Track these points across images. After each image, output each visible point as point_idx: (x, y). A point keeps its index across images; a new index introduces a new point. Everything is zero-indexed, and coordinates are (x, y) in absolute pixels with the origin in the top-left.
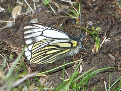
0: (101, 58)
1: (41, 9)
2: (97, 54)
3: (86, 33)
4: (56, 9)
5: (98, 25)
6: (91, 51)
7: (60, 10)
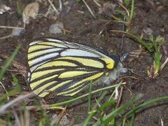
0: (162, 87)
1: (69, 8)
2: (155, 79)
3: (140, 46)
4: (95, 9)
5: (162, 34)
6: (147, 74)
7: (100, 11)
